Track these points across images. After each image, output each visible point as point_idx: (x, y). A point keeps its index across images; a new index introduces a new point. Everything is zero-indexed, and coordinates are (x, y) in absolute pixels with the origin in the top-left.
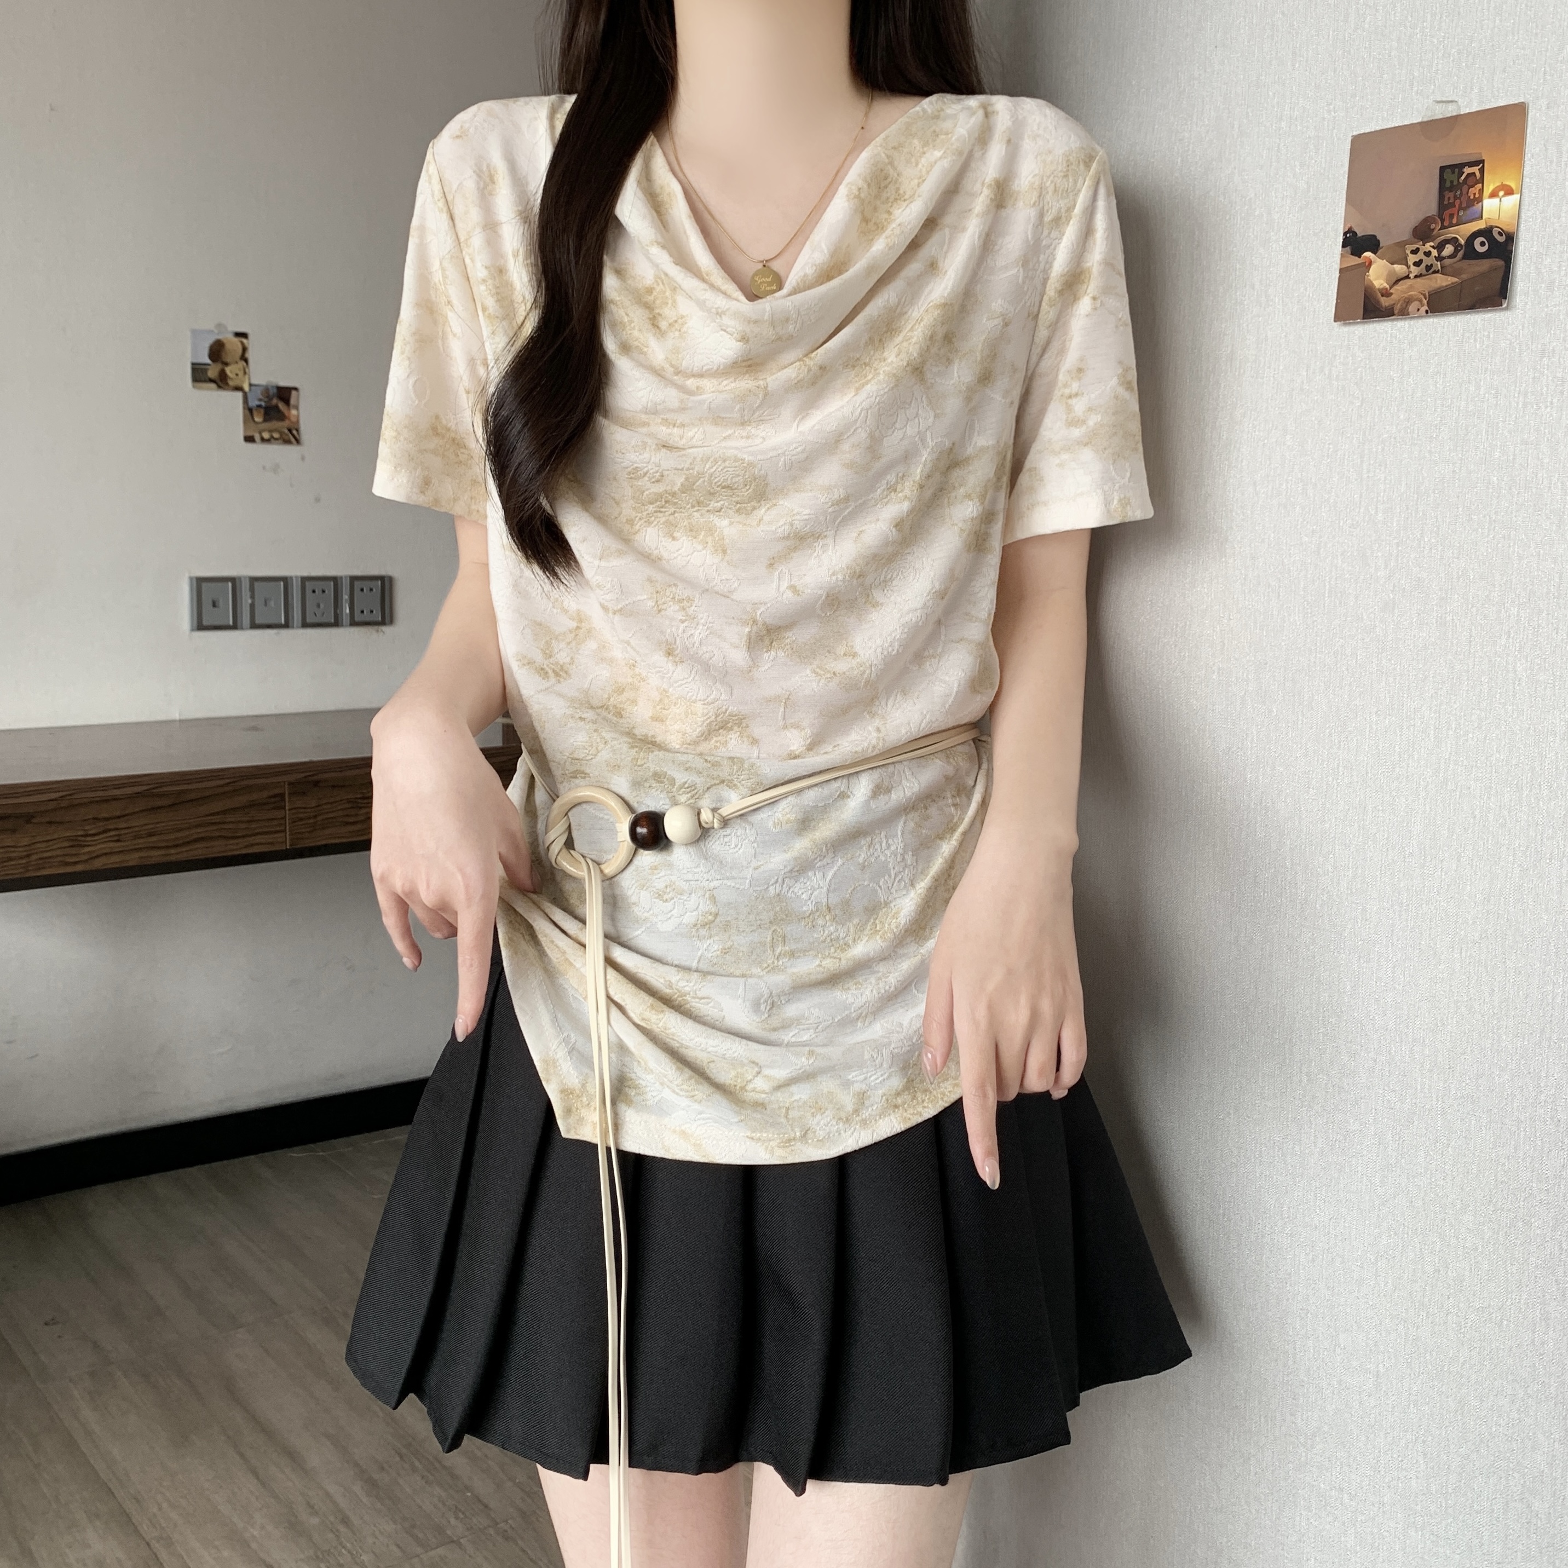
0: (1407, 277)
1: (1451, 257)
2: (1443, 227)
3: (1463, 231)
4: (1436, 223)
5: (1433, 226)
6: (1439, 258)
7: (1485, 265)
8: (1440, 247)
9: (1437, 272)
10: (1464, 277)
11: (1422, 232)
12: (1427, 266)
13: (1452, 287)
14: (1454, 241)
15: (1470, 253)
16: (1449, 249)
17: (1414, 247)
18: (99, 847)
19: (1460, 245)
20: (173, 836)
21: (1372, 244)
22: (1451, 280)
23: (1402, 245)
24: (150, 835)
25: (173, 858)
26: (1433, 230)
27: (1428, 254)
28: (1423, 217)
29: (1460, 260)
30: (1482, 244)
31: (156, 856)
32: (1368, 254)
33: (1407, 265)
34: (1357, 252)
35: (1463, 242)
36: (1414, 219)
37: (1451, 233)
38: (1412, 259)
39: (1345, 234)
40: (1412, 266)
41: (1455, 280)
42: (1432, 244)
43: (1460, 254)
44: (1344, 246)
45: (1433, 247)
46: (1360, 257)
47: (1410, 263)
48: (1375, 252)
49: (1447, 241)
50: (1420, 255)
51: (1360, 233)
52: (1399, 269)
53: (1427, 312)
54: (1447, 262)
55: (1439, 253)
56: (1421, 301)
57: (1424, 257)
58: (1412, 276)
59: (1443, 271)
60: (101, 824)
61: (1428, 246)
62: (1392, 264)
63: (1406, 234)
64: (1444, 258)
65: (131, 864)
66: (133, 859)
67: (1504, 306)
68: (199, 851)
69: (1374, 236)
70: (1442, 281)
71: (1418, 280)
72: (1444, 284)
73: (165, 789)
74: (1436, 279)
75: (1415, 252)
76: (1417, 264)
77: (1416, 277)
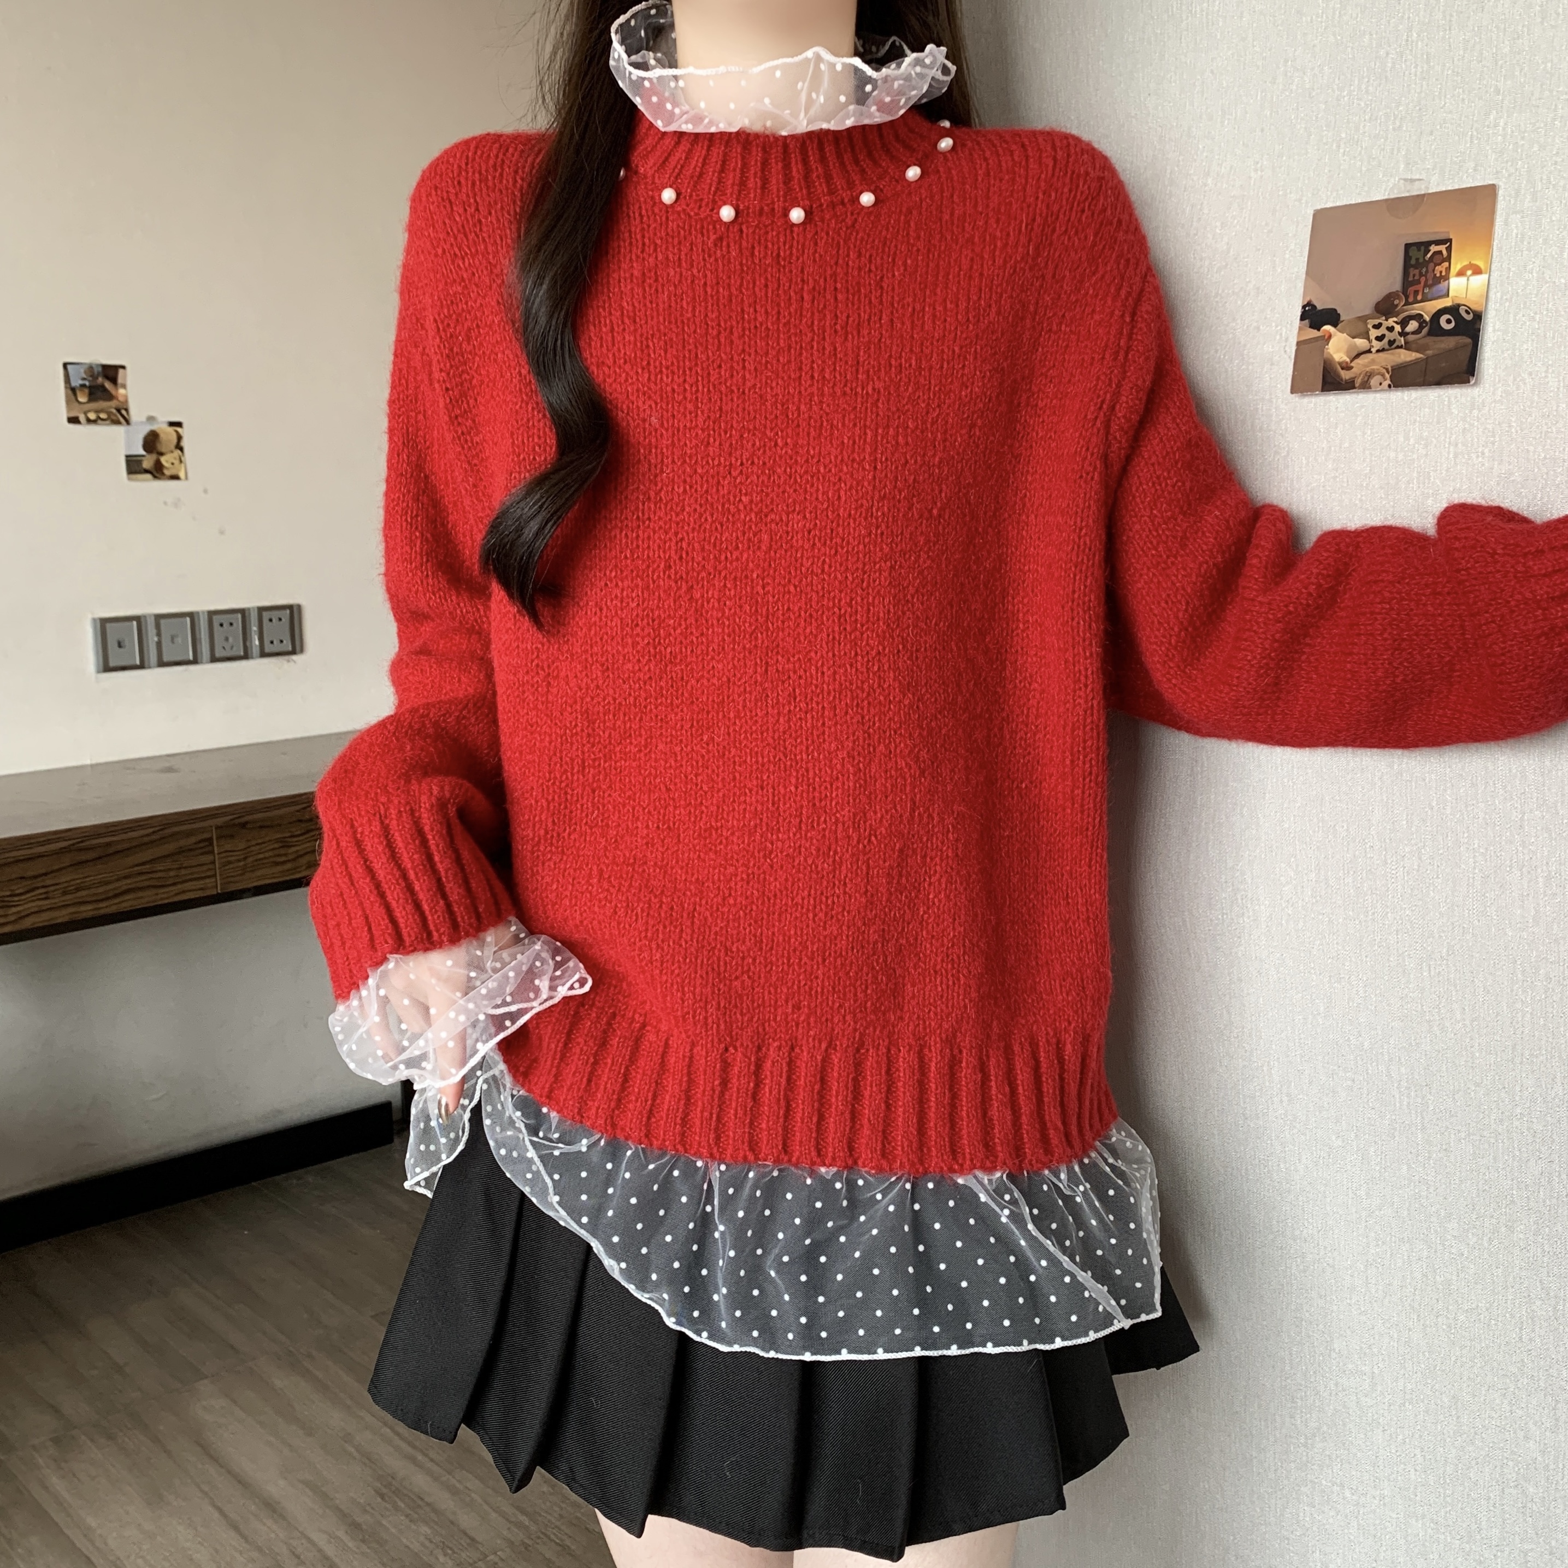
0: (1369, 351)
1: (1413, 333)
2: (1407, 303)
3: (1428, 309)
4: (1399, 298)
5: (1396, 302)
6: (1402, 334)
7: (1450, 342)
8: (1404, 323)
9: (1401, 347)
10: (1429, 352)
11: (1385, 307)
12: (1390, 341)
13: (1416, 362)
14: (1418, 317)
15: (1433, 327)
16: (1413, 326)
17: (1376, 322)
18: (26, 906)
19: (1425, 321)
20: (101, 890)
21: (1332, 317)
22: (1414, 356)
23: (1364, 319)
24: (78, 890)
25: (102, 912)
26: (1397, 306)
27: (1391, 329)
28: (1386, 292)
29: (1424, 337)
30: (1449, 321)
31: (87, 911)
32: (1328, 328)
33: (1368, 339)
34: (1316, 326)
35: (1427, 318)
36: (1376, 293)
37: (1416, 309)
38: (1374, 333)
39: (1304, 307)
40: (1374, 341)
41: (1421, 356)
42: (1395, 319)
43: (1425, 331)
44: (1302, 318)
45: (1396, 322)
46: (1319, 330)
47: (1372, 337)
48: (1335, 325)
49: (1411, 318)
50: (1382, 331)
51: (1319, 307)
52: (1361, 343)
53: (1390, 386)
54: (1411, 338)
55: (1403, 328)
56: (1383, 375)
57: (1387, 333)
58: (1374, 350)
59: (1407, 346)
60: (25, 883)
61: (1391, 322)
62: (1354, 337)
63: (1368, 310)
64: (1408, 334)
65: (59, 921)
66: (62, 916)
67: (1472, 382)
68: (128, 903)
69: (1335, 310)
70: (1405, 356)
71: (1381, 354)
72: (1408, 359)
73: (88, 843)
74: (1399, 354)
75: (1377, 327)
76: (1379, 339)
77: (1378, 351)
